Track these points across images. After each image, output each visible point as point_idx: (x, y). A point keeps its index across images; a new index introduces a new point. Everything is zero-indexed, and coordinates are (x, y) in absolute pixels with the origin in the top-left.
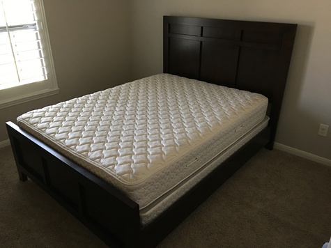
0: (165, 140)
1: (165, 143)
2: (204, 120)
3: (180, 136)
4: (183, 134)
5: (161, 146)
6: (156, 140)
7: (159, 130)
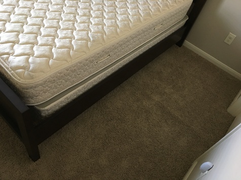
0: (79, 31)
1: (77, 34)
2: (126, 13)
3: (96, 29)
4: (100, 26)
5: (72, 38)
6: (68, 29)
7: (75, 17)
